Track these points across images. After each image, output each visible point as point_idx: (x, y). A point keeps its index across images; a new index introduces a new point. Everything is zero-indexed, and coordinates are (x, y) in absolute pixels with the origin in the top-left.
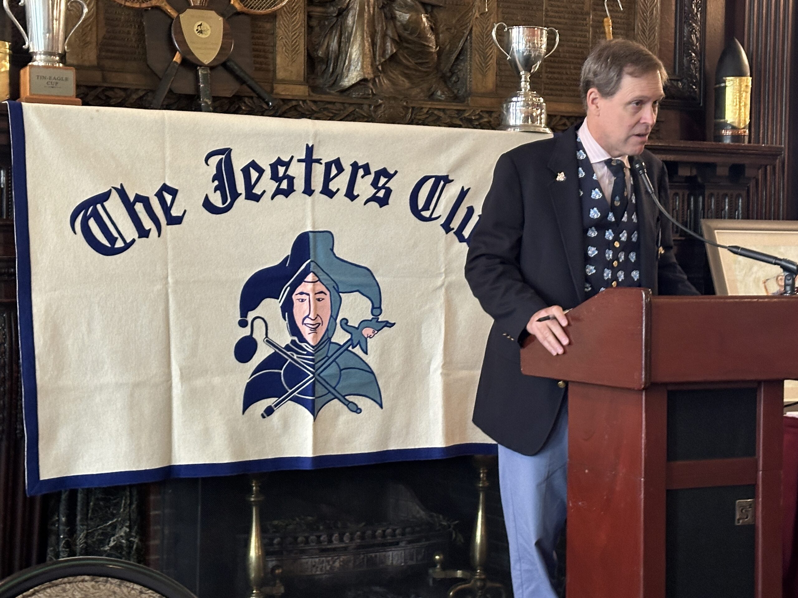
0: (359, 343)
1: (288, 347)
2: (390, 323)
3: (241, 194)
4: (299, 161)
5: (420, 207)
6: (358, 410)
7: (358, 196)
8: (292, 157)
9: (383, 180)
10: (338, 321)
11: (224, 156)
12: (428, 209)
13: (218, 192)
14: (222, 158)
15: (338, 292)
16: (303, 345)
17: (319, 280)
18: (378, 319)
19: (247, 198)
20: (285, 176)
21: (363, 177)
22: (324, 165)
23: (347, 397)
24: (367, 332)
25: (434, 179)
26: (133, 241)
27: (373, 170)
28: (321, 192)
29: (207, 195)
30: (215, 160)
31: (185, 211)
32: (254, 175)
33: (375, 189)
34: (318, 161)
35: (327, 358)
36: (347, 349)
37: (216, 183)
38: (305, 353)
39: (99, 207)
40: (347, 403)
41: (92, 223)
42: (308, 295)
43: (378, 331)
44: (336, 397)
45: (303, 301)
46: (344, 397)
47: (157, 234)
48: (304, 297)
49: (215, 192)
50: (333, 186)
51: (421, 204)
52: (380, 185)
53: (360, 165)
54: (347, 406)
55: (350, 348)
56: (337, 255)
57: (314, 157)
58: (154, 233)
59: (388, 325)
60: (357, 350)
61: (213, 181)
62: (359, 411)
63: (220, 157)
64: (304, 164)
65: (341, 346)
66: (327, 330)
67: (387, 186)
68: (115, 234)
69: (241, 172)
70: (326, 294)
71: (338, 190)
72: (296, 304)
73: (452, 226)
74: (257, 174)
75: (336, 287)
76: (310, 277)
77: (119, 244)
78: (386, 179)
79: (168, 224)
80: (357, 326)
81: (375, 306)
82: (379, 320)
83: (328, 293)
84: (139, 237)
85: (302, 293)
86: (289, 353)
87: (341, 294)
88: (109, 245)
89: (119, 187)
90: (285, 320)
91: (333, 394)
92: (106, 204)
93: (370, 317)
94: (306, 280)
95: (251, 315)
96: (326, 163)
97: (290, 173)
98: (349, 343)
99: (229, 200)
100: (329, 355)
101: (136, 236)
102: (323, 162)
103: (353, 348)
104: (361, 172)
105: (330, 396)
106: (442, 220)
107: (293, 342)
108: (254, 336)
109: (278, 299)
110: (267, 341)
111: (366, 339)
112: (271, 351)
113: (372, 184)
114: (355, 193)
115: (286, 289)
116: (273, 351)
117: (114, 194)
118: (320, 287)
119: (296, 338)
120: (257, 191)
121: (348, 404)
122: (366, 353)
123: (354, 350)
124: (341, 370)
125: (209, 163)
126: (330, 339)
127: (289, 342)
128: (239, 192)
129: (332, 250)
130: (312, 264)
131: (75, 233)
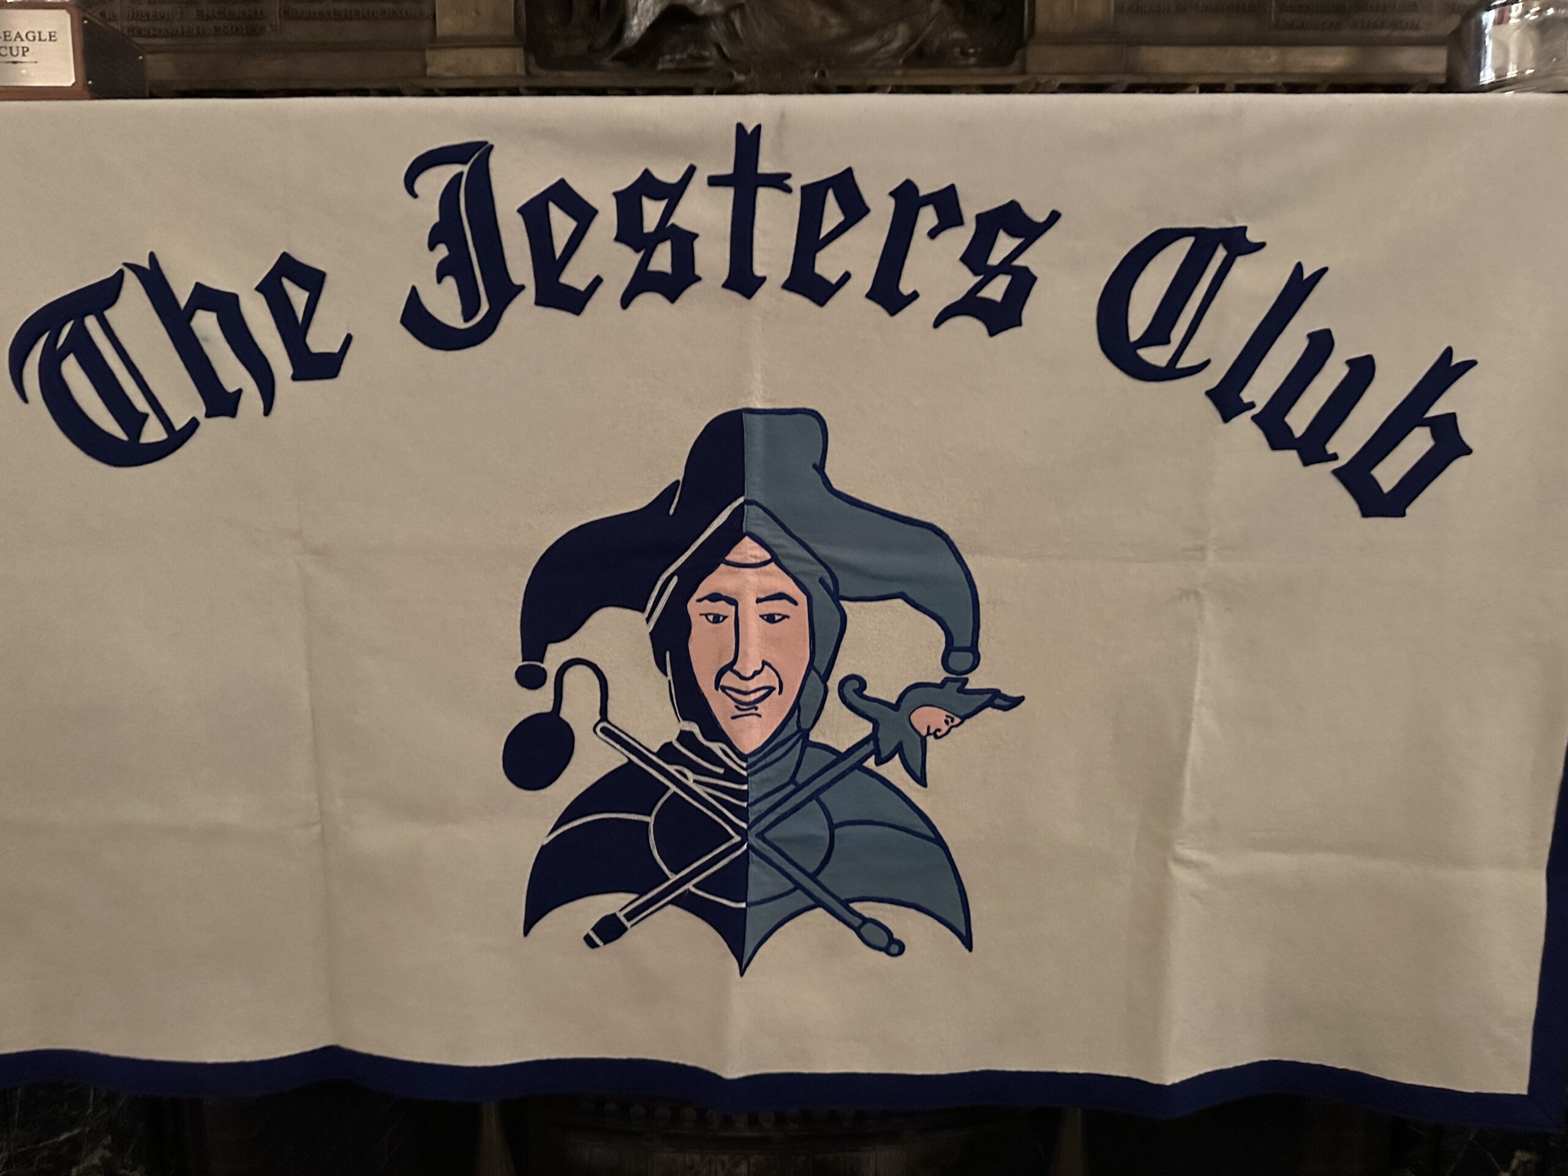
0: (899, 749)
1: (667, 752)
2: (1005, 697)
3: (522, 288)
4: (715, 181)
5: (1135, 332)
6: (893, 946)
7: (915, 295)
8: (691, 170)
9: (1004, 245)
10: (833, 683)
11: (465, 169)
12: (1167, 342)
13: (450, 282)
14: (461, 174)
15: (837, 597)
16: (716, 747)
17: (775, 559)
18: (967, 680)
19: (540, 301)
20: (666, 231)
21: (933, 234)
22: (797, 194)
23: (856, 906)
24: (927, 718)
25: (1187, 243)
26: (193, 425)
27: (970, 211)
28: (788, 286)
29: (414, 289)
30: (435, 180)
31: (349, 339)
32: (562, 225)
33: (976, 274)
34: (779, 181)
35: (792, 787)
36: (859, 766)
37: (442, 251)
38: (721, 771)
39: (91, 323)
40: (857, 922)
41: (72, 370)
42: (733, 602)
43: (963, 719)
44: (818, 904)
45: (717, 619)
46: (846, 903)
47: (260, 405)
48: (721, 607)
49: (439, 281)
50: (827, 264)
51: (1139, 321)
52: (995, 259)
53: (923, 192)
54: (857, 930)
55: (870, 763)
56: (836, 486)
57: (765, 166)
58: (252, 398)
59: (998, 701)
60: (894, 771)
61: (432, 247)
62: (895, 949)
63: (456, 169)
64: (727, 195)
65: (840, 756)
66: (796, 706)
67: (1019, 262)
68: (141, 404)
69: (519, 219)
70: (796, 603)
71: (846, 277)
72: (700, 628)
73: (1246, 396)
74: (572, 224)
75: (829, 581)
76: (748, 550)
77: (153, 433)
78: (1017, 242)
79: (295, 378)
80: (894, 701)
81: (957, 643)
82: (968, 687)
83: (802, 599)
84: (208, 416)
85: (715, 597)
86: (671, 769)
87: (843, 603)
88: (121, 435)
89: (146, 264)
90: (666, 674)
91: (810, 894)
92: (109, 314)
93: (938, 675)
94: (729, 558)
95: (555, 655)
96: (804, 189)
97: (682, 218)
98: (870, 746)
99: (485, 308)
100: (800, 779)
101: (198, 409)
102: (795, 183)
103: (878, 763)
104: (928, 217)
105: (800, 899)
106: (1212, 377)
108: (564, 714)
109: (643, 610)
110: (604, 730)
111: (924, 740)
112: (616, 758)
113: (964, 259)
114: (905, 288)
115: (668, 580)
116: (625, 761)
117: (132, 286)
118: (778, 581)
119: (694, 728)
120: (574, 276)
121: (861, 926)
122: (921, 780)
123: (882, 770)
124: (832, 827)
125: (418, 186)
126: (805, 733)
127: (672, 737)
128: (517, 280)
129: (820, 468)
130: (751, 511)
131: (26, 401)
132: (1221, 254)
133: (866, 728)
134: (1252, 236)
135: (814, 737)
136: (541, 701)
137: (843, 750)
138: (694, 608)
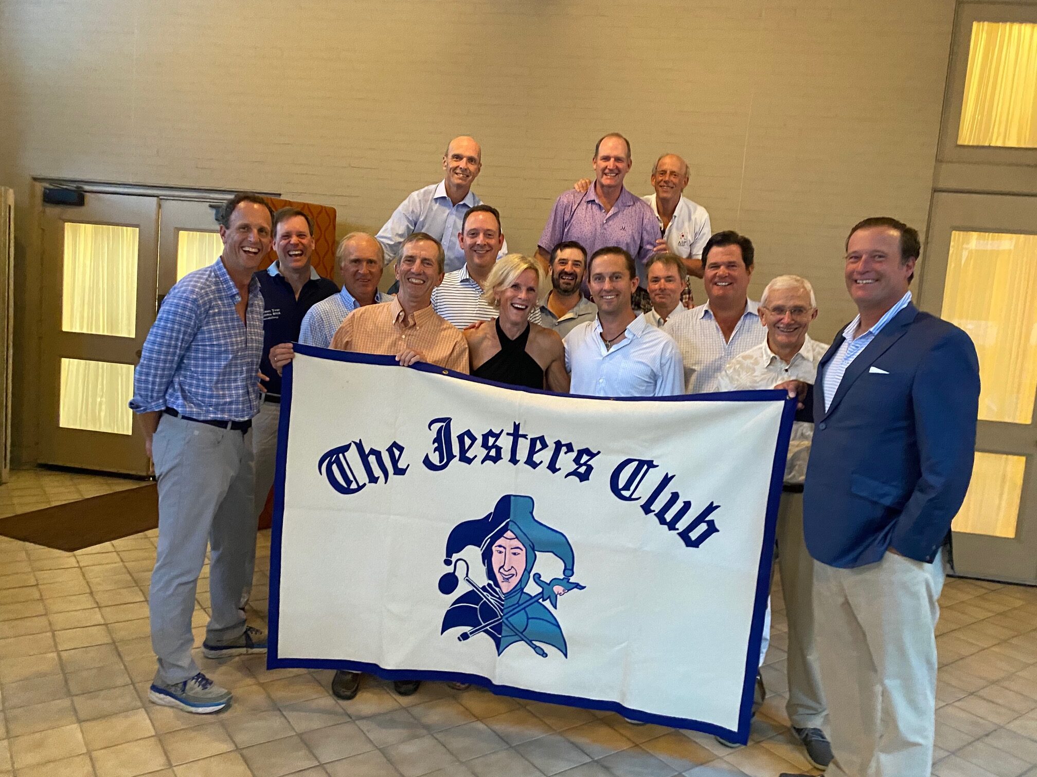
0: (549, 597)
1: (484, 588)
2: (580, 586)
3: (456, 456)
4: (508, 434)
5: (621, 486)
6: (544, 655)
7: (560, 469)
8: (502, 431)
9: (585, 458)
10: (532, 575)
11: (444, 424)
12: (629, 490)
13: (437, 453)
14: (443, 426)
15: (534, 550)
16: (497, 589)
17: (517, 538)
18: (569, 579)
19: (460, 460)
20: (494, 446)
21: (566, 453)
22: (529, 440)
23: (534, 642)
24: (557, 589)
25: (636, 463)
26: (365, 485)
27: (576, 448)
28: (525, 463)
29: (427, 454)
30: (437, 426)
31: (408, 465)
32: (468, 442)
33: (577, 465)
34: (525, 436)
35: (517, 605)
36: (537, 601)
37: (436, 445)
38: (498, 596)
39: (341, 455)
40: (534, 646)
41: (334, 467)
42: (505, 548)
43: (568, 590)
44: (523, 640)
45: (500, 552)
46: (531, 641)
47: (384, 481)
48: (502, 549)
49: (434, 452)
50: (536, 458)
51: (622, 483)
52: (582, 461)
53: (563, 443)
54: (534, 649)
55: (541, 601)
56: (536, 518)
57: (521, 432)
58: (382, 479)
59: (578, 587)
60: (547, 604)
61: (433, 443)
62: (545, 655)
63: (442, 424)
64: (511, 438)
65: (532, 598)
66: (520, 580)
67: (589, 463)
68: (351, 478)
69: (457, 439)
70: (522, 550)
71: (541, 462)
72: (495, 554)
73: (652, 508)
74: (470, 442)
75: (532, 545)
76: (509, 534)
77: (354, 486)
78: (589, 457)
79: (394, 474)
80: (548, 582)
81: (568, 567)
82: (570, 581)
83: (524, 549)
84: (369, 482)
85: (500, 546)
86: (485, 593)
87: (536, 552)
88: (346, 486)
89: (358, 442)
90: (485, 565)
91: (520, 637)
92: (345, 454)
93: (562, 577)
94: (505, 535)
95: (455, 557)
96: (531, 439)
97: (498, 443)
98: (541, 596)
99: (445, 460)
100: (520, 602)
101: (367, 480)
102: (529, 437)
103: (543, 601)
104: (564, 449)
105: (517, 638)
106: (642, 501)
107: (489, 585)
108: (456, 574)
109: (480, 547)
110: (467, 580)
111: (556, 596)
112: (470, 588)
113: (574, 460)
114: (557, 467)
115: (487, 540)
116: (471, 589)
117: (353, 447)
118: (516, 543)
119: (491, 582)
120: (470, 455)
121: (535, 648)
122: (555, 607)
123: (544, 603)
124: (528, 619)
125: (431, 428)
126: (523, 589)
127: (486, 584)
128: (454, 454)
129: (532, 513)
130: (511, 523)
131: (321, 474)
132: (645, 467)
133: (540, 590)
134: (655, 463)
135: (525, 591)
136: (450, 569)
137: (533, 595)
138: (494, 548)
